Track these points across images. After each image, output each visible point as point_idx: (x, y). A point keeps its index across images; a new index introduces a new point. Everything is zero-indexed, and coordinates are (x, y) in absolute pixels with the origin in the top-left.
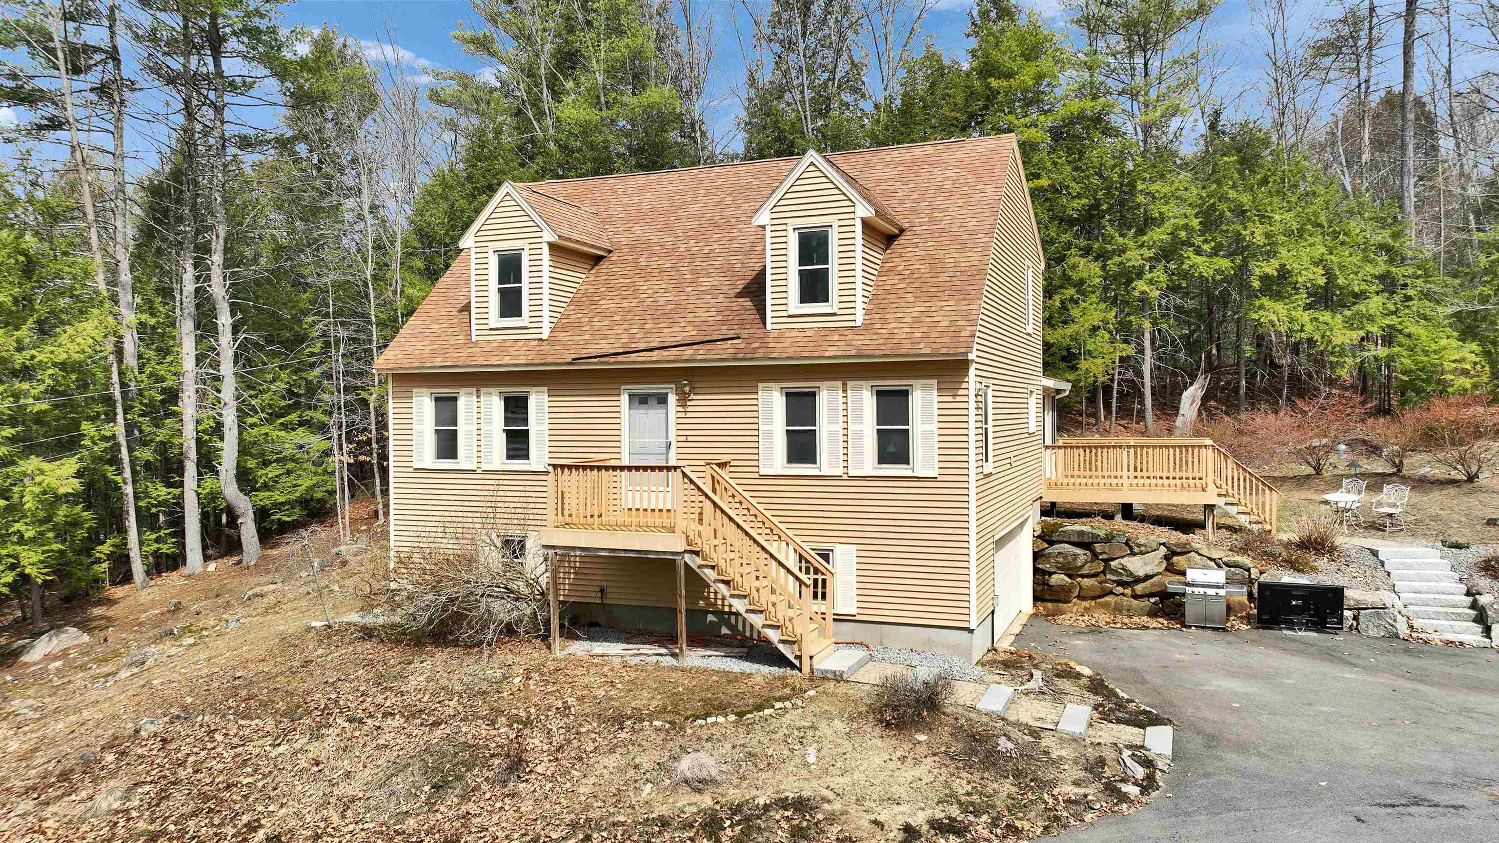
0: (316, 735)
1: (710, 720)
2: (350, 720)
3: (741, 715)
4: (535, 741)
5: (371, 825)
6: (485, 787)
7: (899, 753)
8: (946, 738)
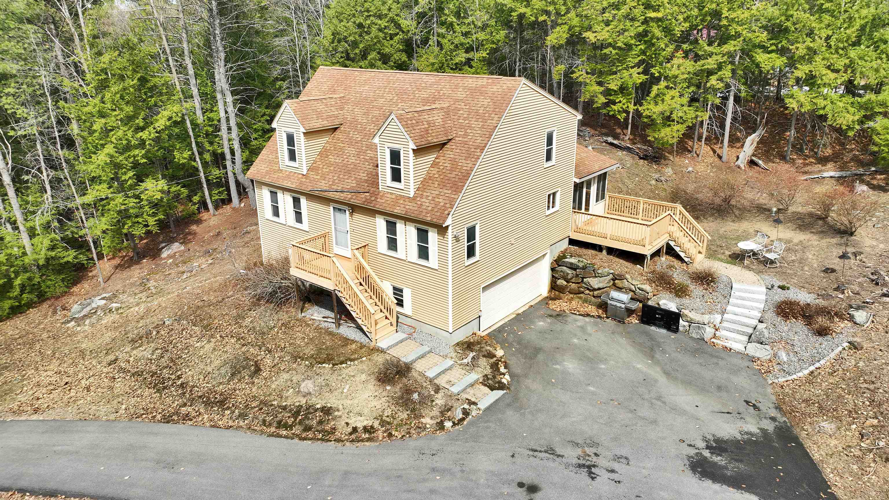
0: (209, 342)
1: (324, 365)
2: (221, 337)
3: (334, 365)
4: (268, 361)
5: (210, 385)
6: (247, 377)
7: (376, 394)
8: (397, 390)
